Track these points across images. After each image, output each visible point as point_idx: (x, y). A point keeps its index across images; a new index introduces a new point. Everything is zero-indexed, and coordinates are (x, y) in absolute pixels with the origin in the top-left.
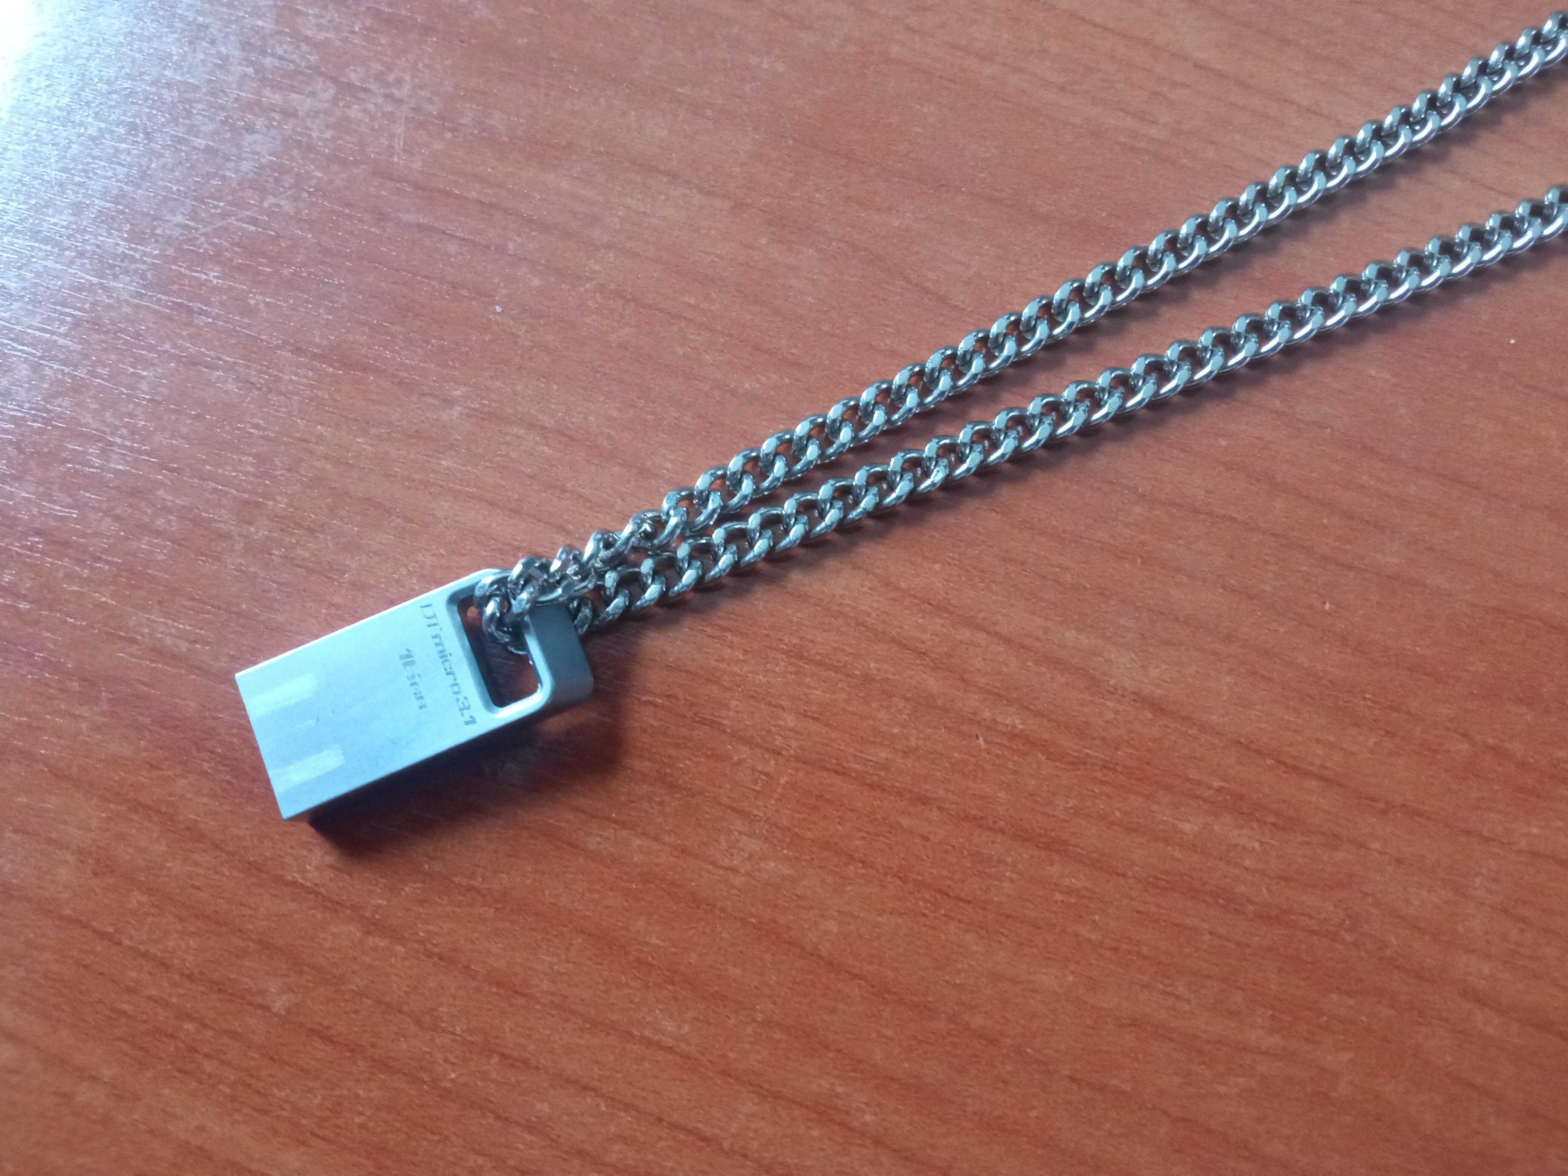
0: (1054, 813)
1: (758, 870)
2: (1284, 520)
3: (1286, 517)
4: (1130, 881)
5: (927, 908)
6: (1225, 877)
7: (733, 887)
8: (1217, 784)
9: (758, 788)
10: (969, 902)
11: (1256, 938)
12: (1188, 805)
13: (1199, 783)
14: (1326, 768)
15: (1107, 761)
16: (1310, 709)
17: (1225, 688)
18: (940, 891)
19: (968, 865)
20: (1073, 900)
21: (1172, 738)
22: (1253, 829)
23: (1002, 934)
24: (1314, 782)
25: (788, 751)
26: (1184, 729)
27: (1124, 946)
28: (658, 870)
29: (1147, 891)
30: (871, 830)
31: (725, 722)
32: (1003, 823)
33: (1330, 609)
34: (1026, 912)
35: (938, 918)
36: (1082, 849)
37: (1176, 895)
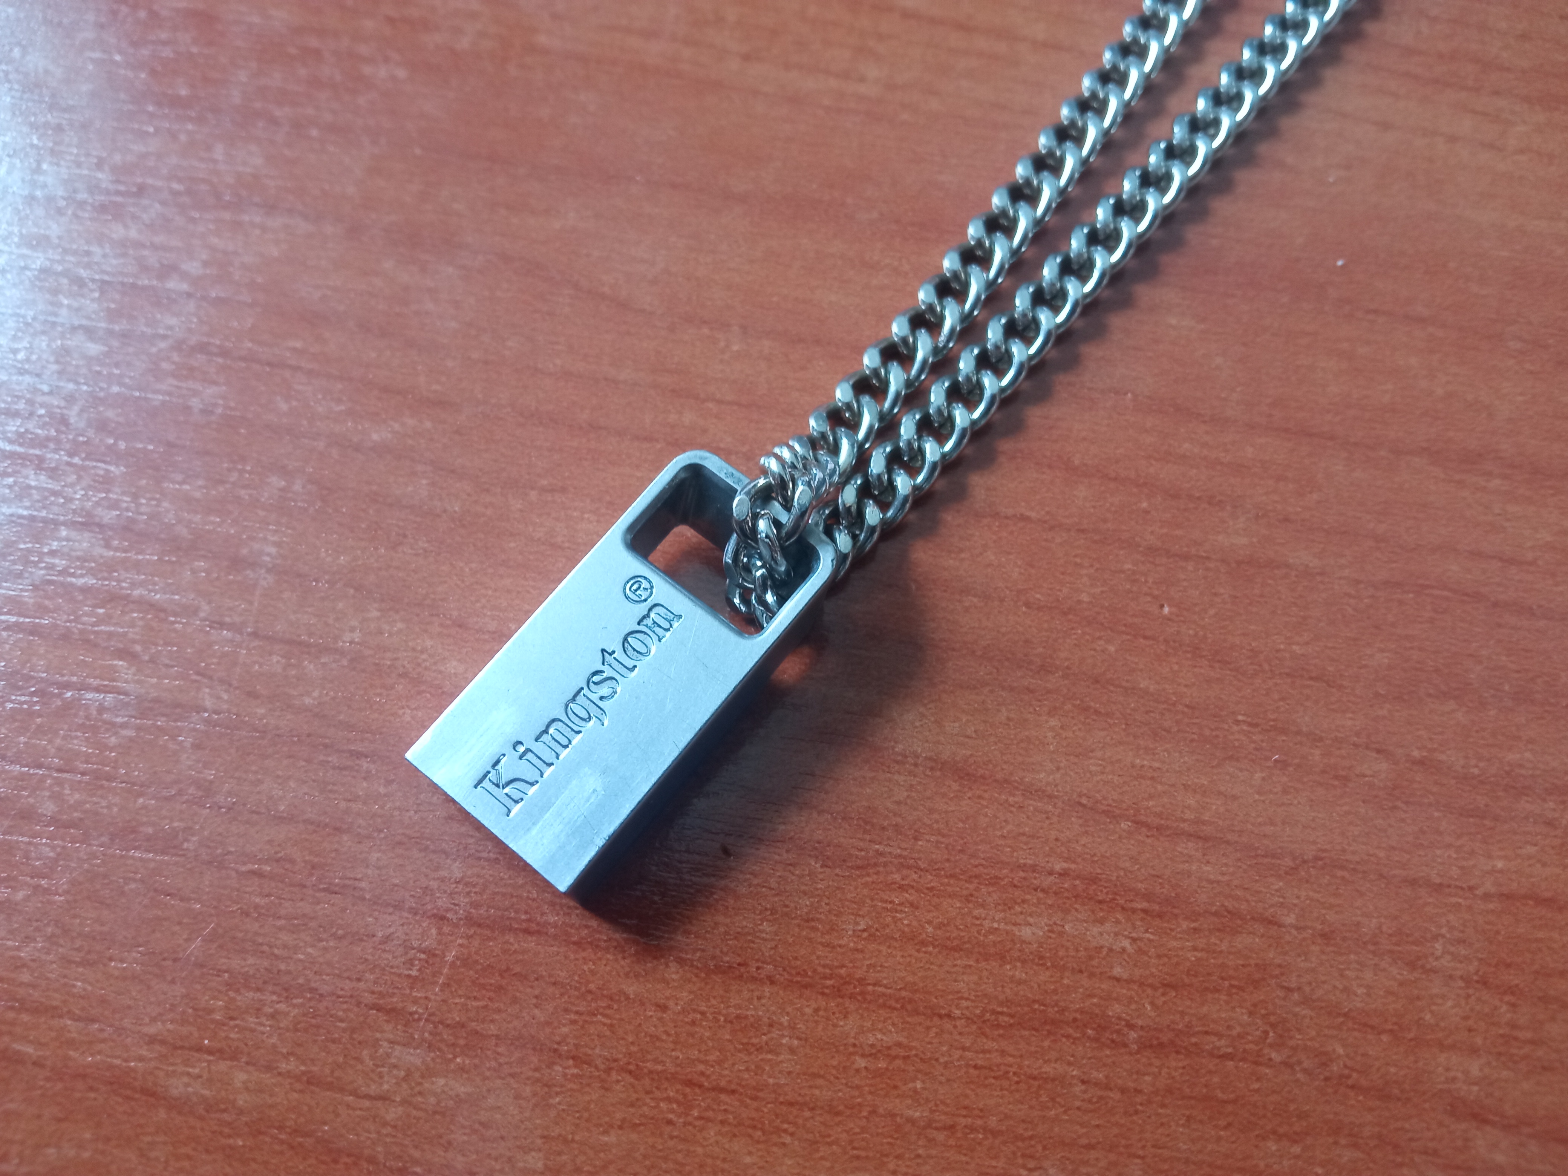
0: (841, 942)
1: (420, 1093)
2: (1092, 510)
3: (1094, 507)
4: (958, 1023)
5: (672, 1111)
6: (1091, 996)
7: (385, 1124)
8: (1058, 866)
9: (414, 973)
10: (733, 1092)
11: (1148, 1078)
12: (1024, 901)
13: (1034, 868)
14: (1204, 823)
15: (905, 858)
16: (1168, 746)
17: (1050, 734)
18: (690, 1083)
19: (728, 1037)
20: (882, 1065)
21: (990, 812)
22: (1118, 922)
23: (785, 1131)
24: (1190, 844)
25: (456, 913)
26: (1004, 797)
27: (963, 1121)
28: (273, 1113)
29: (984, 1034)
30: (581, 1009)
31: (363, 885)
32: (770, 967)
33: (1170, 613)
34: (817, 1092)
35: (690, 1124)
36: (886, 987)
37: (1026, 1033)
